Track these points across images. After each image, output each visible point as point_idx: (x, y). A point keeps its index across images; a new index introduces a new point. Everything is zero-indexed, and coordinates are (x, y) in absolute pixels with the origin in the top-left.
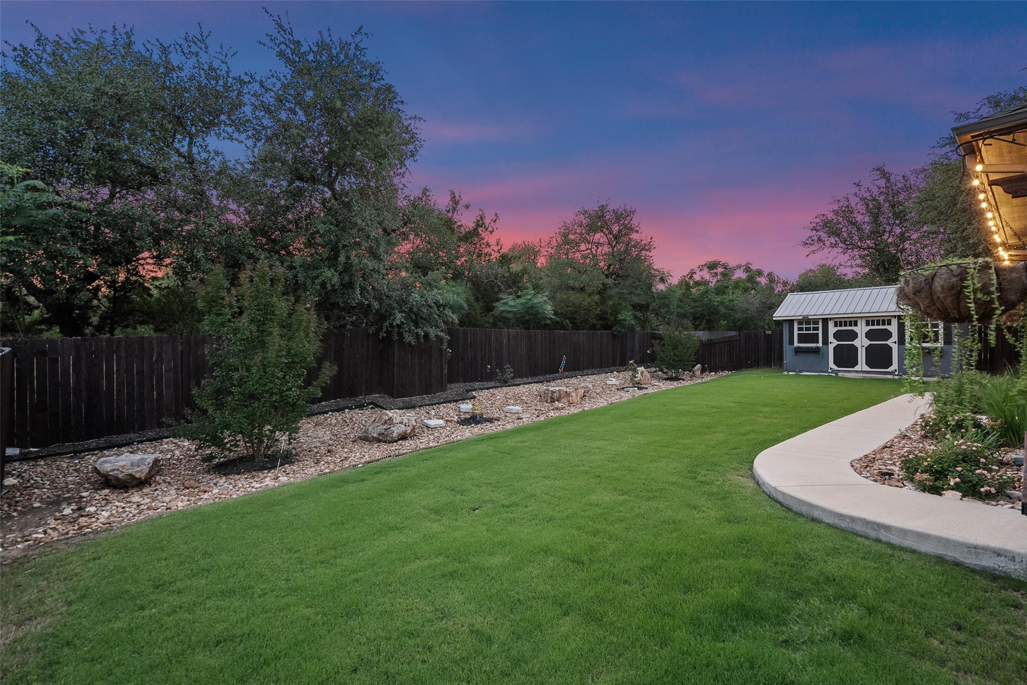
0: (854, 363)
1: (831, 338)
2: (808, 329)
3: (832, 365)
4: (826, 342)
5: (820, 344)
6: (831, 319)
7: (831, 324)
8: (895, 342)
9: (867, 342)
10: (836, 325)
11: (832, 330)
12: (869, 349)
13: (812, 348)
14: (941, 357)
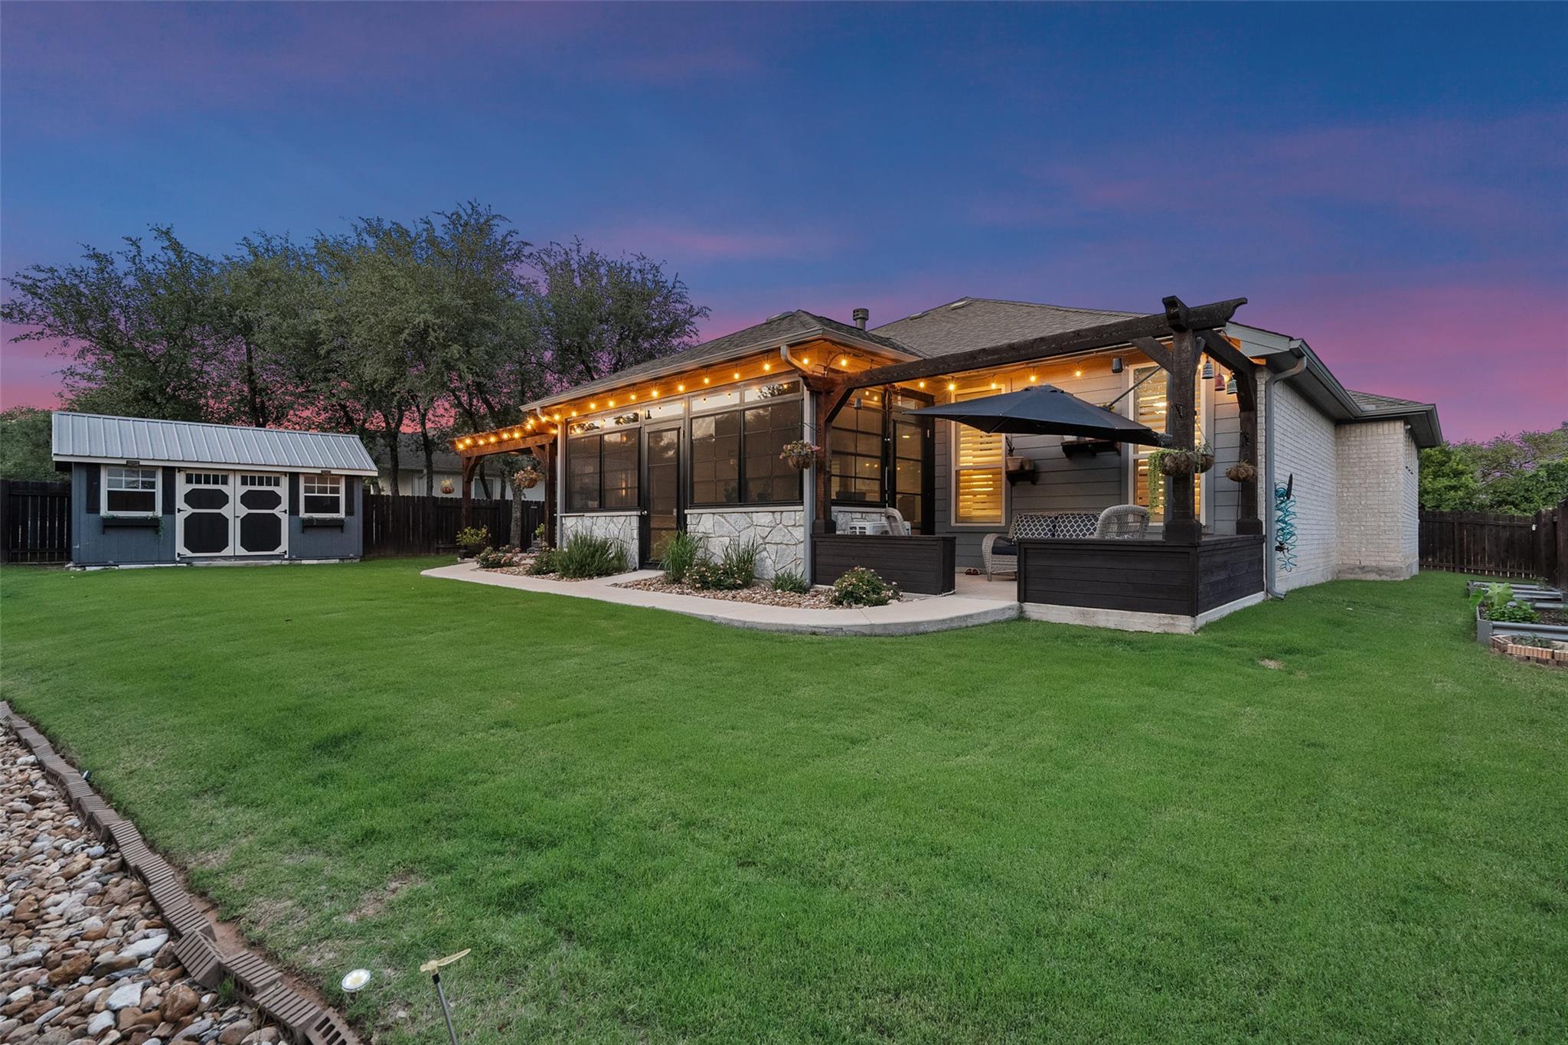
0: (220, 545)
1: (180, 502)
2: (131, 484)
3: (180, 548)
4: (169, 507)
5: (159, 512)
6: (180, 469)
7: (180, 479)
8: (285, 512)
9: (244, 511)
10: (189, 480)
11: (182, 488)
12: (246, 521)
13: (145, 519)
14: (342, 531)
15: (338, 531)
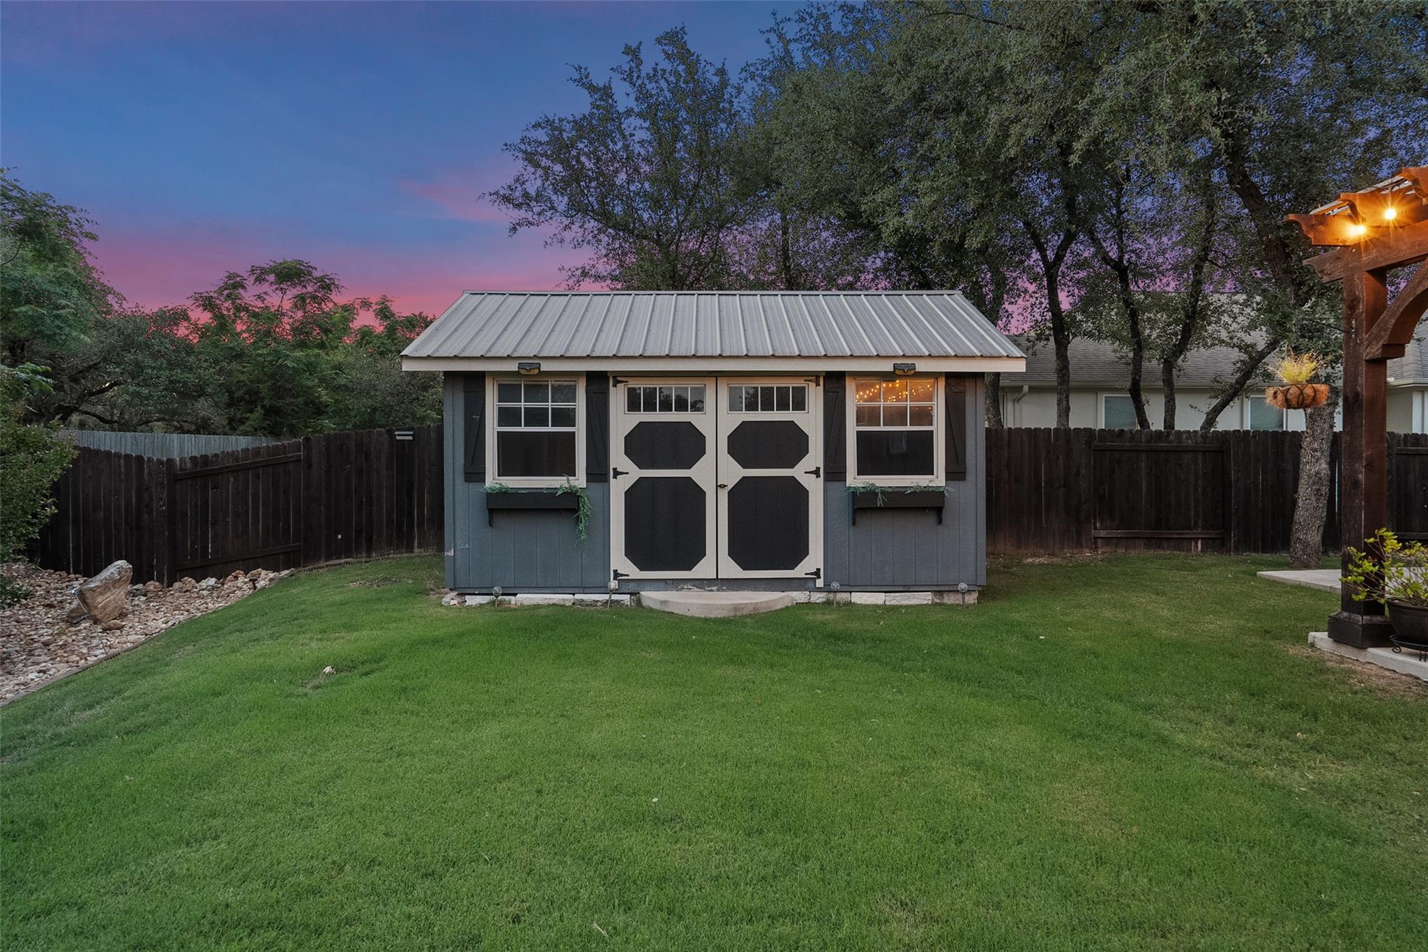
0: (691, 552)
1: (618, 457)
2: (536, 417)
3: (620, 561)
4: (599, 471)
5: (580, 480)
6: (619, 377)
7: (617, 398)
8: (816, 472)
9: (733, 472)
10: (633, 406)
11: (622, 422)
12: (740, 495)
13: (551, 494)
14: (940, 522)
15: (929, 520)
